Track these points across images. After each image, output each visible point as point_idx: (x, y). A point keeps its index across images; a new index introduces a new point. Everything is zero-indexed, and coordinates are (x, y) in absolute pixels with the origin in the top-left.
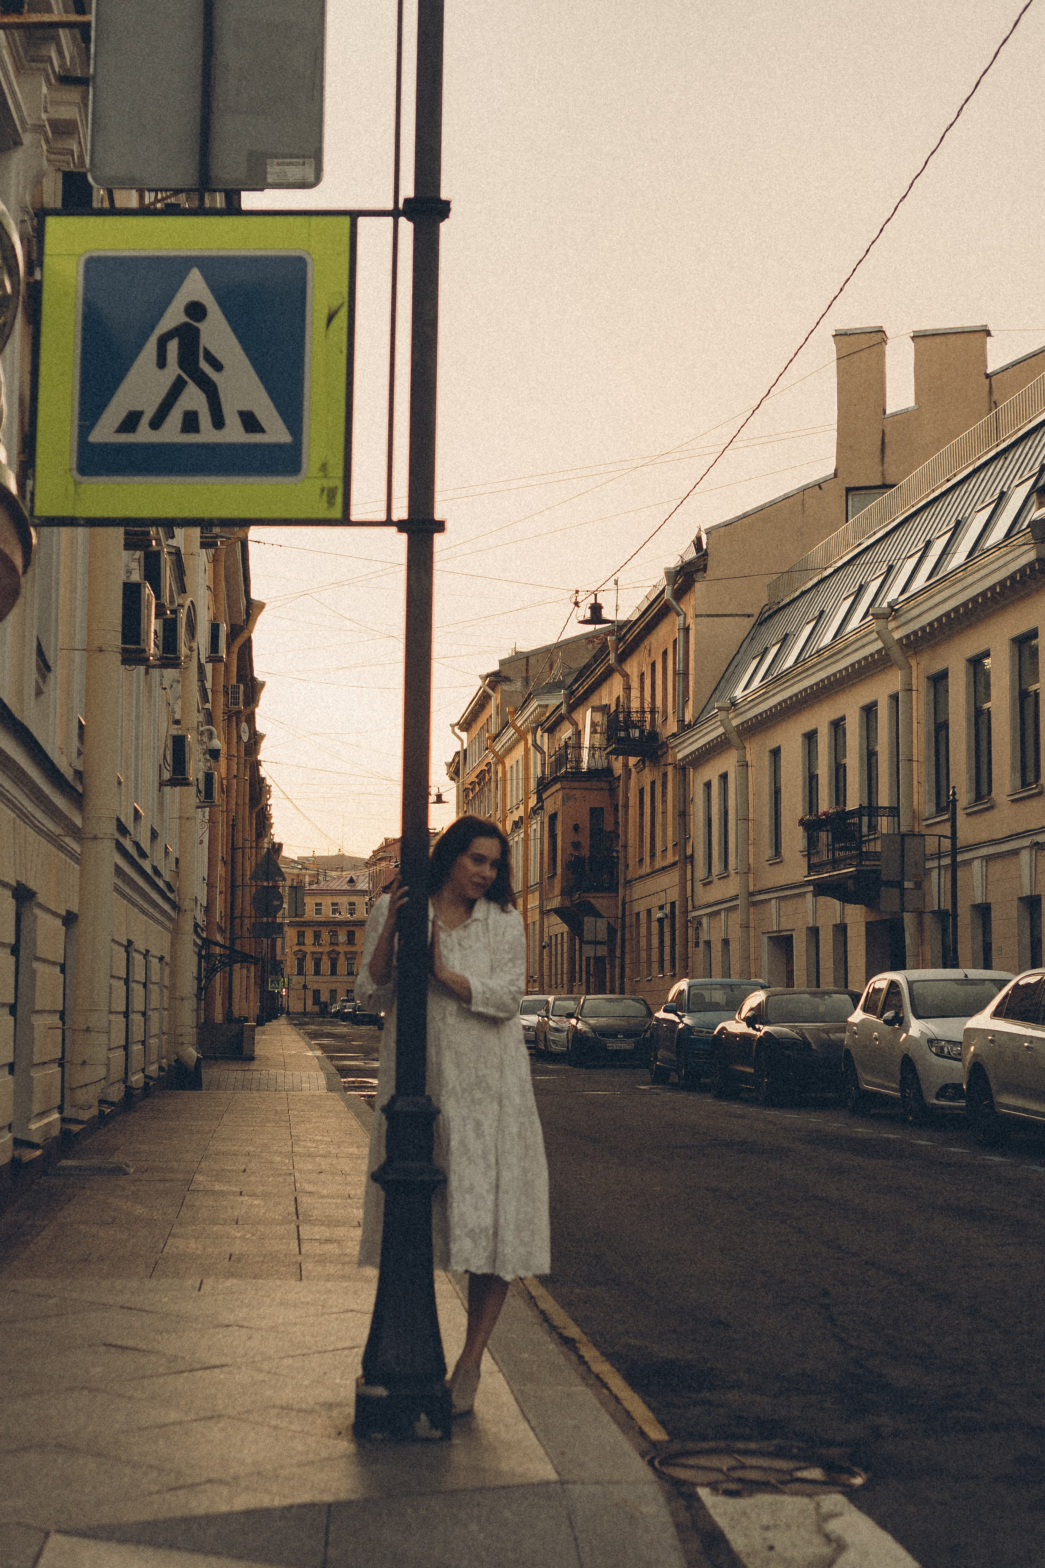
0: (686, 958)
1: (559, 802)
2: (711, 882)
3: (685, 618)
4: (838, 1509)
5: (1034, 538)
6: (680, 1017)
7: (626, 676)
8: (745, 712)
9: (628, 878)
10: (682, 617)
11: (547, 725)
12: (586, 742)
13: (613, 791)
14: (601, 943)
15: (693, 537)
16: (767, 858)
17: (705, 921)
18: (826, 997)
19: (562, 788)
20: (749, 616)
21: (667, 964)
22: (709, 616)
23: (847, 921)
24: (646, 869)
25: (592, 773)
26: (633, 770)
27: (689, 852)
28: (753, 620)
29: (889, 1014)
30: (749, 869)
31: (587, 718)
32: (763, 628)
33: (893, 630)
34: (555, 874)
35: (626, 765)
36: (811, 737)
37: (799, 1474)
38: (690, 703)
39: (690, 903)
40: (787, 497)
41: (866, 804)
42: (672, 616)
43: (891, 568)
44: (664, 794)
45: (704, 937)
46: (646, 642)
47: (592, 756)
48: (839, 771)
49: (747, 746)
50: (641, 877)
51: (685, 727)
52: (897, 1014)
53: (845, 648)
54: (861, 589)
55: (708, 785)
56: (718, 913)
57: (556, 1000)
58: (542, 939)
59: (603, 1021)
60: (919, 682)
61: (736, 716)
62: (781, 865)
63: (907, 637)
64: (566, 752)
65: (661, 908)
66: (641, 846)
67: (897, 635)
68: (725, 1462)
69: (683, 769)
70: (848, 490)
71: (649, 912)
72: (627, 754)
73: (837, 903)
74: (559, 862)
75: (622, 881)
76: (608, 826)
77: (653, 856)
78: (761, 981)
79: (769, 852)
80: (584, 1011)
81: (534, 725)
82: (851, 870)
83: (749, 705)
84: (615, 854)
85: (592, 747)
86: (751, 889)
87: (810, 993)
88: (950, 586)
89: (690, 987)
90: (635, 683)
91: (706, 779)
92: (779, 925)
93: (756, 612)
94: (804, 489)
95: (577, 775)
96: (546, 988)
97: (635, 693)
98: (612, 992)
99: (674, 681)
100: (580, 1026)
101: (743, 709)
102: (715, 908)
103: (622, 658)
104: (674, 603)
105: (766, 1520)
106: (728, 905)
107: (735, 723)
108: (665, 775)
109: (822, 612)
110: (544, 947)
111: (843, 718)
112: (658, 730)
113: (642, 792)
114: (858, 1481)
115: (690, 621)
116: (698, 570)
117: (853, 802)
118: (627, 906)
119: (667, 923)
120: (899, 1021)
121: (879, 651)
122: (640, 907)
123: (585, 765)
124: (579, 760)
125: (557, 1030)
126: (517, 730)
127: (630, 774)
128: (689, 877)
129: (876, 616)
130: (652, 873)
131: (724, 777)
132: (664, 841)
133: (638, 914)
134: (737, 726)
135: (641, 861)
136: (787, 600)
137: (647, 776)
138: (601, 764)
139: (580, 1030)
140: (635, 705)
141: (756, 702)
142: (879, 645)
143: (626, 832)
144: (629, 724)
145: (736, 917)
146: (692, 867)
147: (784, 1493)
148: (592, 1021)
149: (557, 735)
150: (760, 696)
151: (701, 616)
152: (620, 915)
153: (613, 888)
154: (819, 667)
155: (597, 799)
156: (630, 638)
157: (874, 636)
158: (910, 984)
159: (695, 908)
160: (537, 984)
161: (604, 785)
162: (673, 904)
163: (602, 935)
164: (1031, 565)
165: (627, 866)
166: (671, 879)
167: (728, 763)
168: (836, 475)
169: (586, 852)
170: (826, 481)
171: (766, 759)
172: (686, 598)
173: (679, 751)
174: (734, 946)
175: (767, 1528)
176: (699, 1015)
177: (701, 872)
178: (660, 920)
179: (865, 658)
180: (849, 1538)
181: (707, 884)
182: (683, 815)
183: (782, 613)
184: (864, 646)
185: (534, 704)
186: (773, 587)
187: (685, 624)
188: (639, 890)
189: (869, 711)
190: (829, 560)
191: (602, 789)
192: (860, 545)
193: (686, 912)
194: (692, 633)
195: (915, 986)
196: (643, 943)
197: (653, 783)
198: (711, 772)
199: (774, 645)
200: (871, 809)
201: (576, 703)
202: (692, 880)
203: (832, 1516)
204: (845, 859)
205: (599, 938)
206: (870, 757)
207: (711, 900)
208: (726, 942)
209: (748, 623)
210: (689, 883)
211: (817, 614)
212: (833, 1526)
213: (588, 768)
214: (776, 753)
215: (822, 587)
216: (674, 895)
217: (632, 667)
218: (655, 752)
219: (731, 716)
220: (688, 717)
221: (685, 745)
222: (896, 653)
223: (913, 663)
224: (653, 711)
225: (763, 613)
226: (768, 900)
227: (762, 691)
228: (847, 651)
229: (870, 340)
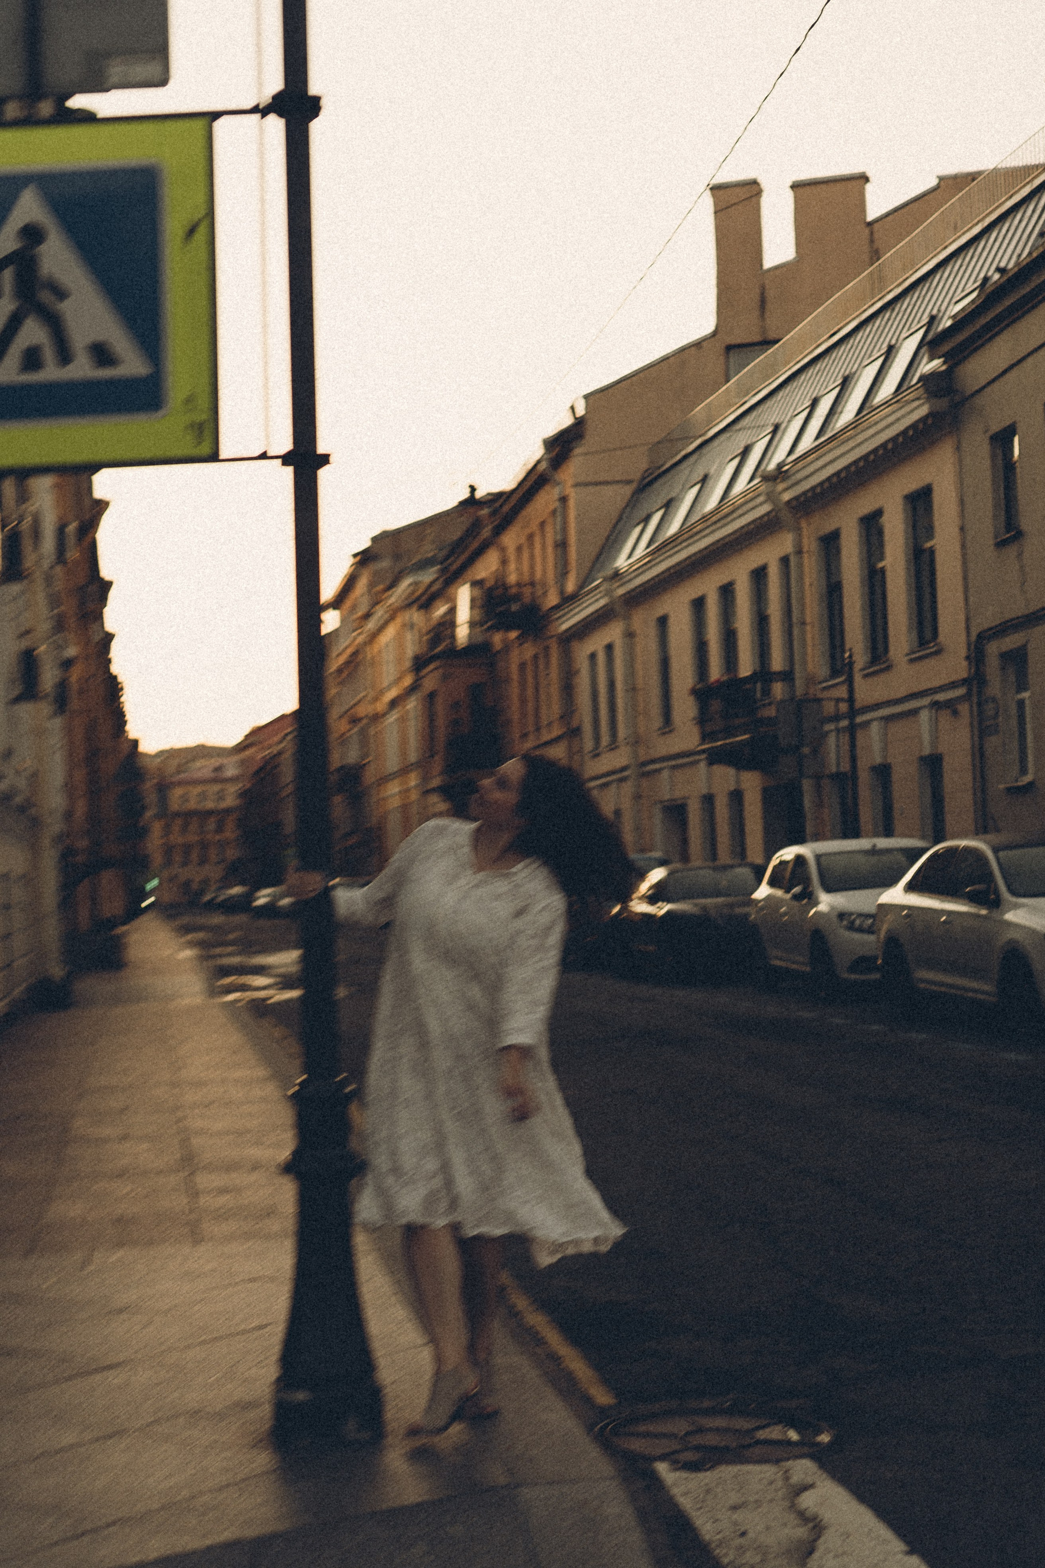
1: (437, 681)
2: (599, 754)
3: (563, 488)
4: (809, 1480)
5: (927, 391)
7: (503, 550)
8: (631, 580)
10: (560, 487)
11: (422, 602)
12: (464, 617)
13: (494, 666)
16: (658, 725)
18: (726, 871)
19: (440, 666)
20: (630, 482)
22: (587, 484)
23: (744, 787)
24: (531, 743)
25: (471, 650)
26: (514, 645)
27: (575, 724)
28: (634, 486)
29: (797, 890)
30: (639, 739)
31: (465, 592)
32: (645, 494)
33: (780, 493)
34: (436, 752)
35: (506, 639)
36: (699, 604)
37: (762, 1435)
38: (572, 573)
40: (665, 359)
41: (758, 669)
42: (549, 485)
43: (776, 428)
44: (547, 667)
46: (523, 514)
47: (470, 632)
48: (729, 637)
49: (633, 615)
51: (566, 600)
52: (804, 889)
53: (733, 512)
54: (746, 450)
55: (593, 657)
56: (609, 783)
60: (810, 544)
61: (622, 585)
62: (673, 735)
63: (796, 498)
64: (441, 630)
66: (525, 721)
67: (787, 497)
68: (680, 1426)
69: (567, 640)
70: (729, 348)
72: (506, 628)
73: (731, 771)
74: (440, 739)
76: (490, 702)
77: (537, 729)
78: (659, 856)
79: (657, 722)
81: (408, 602)
82: (746, 737)
83: (635, 573)
84: (497, 730)
85: (471, 623)
86: (642, 759)
87: (707, 868)
88: (839, 446)
90: (512, 556)
91: (590, 652)
92: (672, 793)
93: (637, 476)
94: (683, 350)
95: (452, 653)
97: (513, 565)
99: (554, 552)
101: (626, 579)
102: (607, 779)
103: (499, 531)
104: (551, 473)
105: (734, 1498)
106: (618, 775)
107: (619, 593)
108: (548, 648)
109: (706, 476)
111: (732, 584)
112: (538, 602)
113: (523, 666)
114: (825, 1438)
115: (569, 491)
116: (574, 438)
117: (746, 668)
120: (808, 897)
121: (768, 514)
123: (461, 642)
124: (455, 637)
126: (389, 609)
127: (511, 647)
128: (576, 748)
129: (763, 479)
131: (609, 648)
132: (549, 714)
134: (622, 596)
135: (526, 735)
136: (669, 463)
137: (529, 650)
138: (481, 639)
140: (514, 577)
141: (640, 570)
142: (767, 508)
143: (508, 708)
144: (509, 598)
145: (627, 790)
146: (579, 737)
147: (748, 1461)
149: (432, 611)
150: (645, 564)
151: (579, 485)
154: (705, 532)
155: (477, 674)
156: (507, 508)
157: (763, 498)
158: (818, 857)
161: (484, 661)
164: (923, 420)
165: (514, 740)
167: (613, 633)
168: (714, 334)
169: (465, 728)
170: (706, 338)
171: (653, 627)
172: (564, 466)
173: (562, 624)
174: (626, 816)
175: (735, 1508)
177: (588, 744)
179: (754, 521)
180: (827, 1515)
181: (596, 754)
182: (568, 688)
183: (665, 477)
184: (752, 509)
185: (406, 581)
186: (654, 451)
187: (563, 492)
189: (759, 575)
190: (710, 422)
191: (482, 664)
192: (744, 403)
194: (571, 502)
195: (823, 859)
197: (535, 658)
198: (596, 643)
199: (656, 511)
200: (763, 675)
201: (451, 577)
202: (580, 750)
203: (806, 1488)
204: (738, 728)
206: (761, 621)
207: (601, 772)
208: (618, 814)
209: (629, 489)
210: (578, 756)
211: (701, 477)
212: (807, 1500)
213: (466, 645)
214: (663, 621)
215: (705, 450)
217: (510, 539)
218: (537, 625)
219: (615, 585)
220: (569, 588)
221: (569, 616)
222: (786, 516)
223: (804, 524)
224: (532, 583)
225: (644, 478)
226: (658, 771)
227: (647, 560)
228: (735, 515)
229: (742, 193)
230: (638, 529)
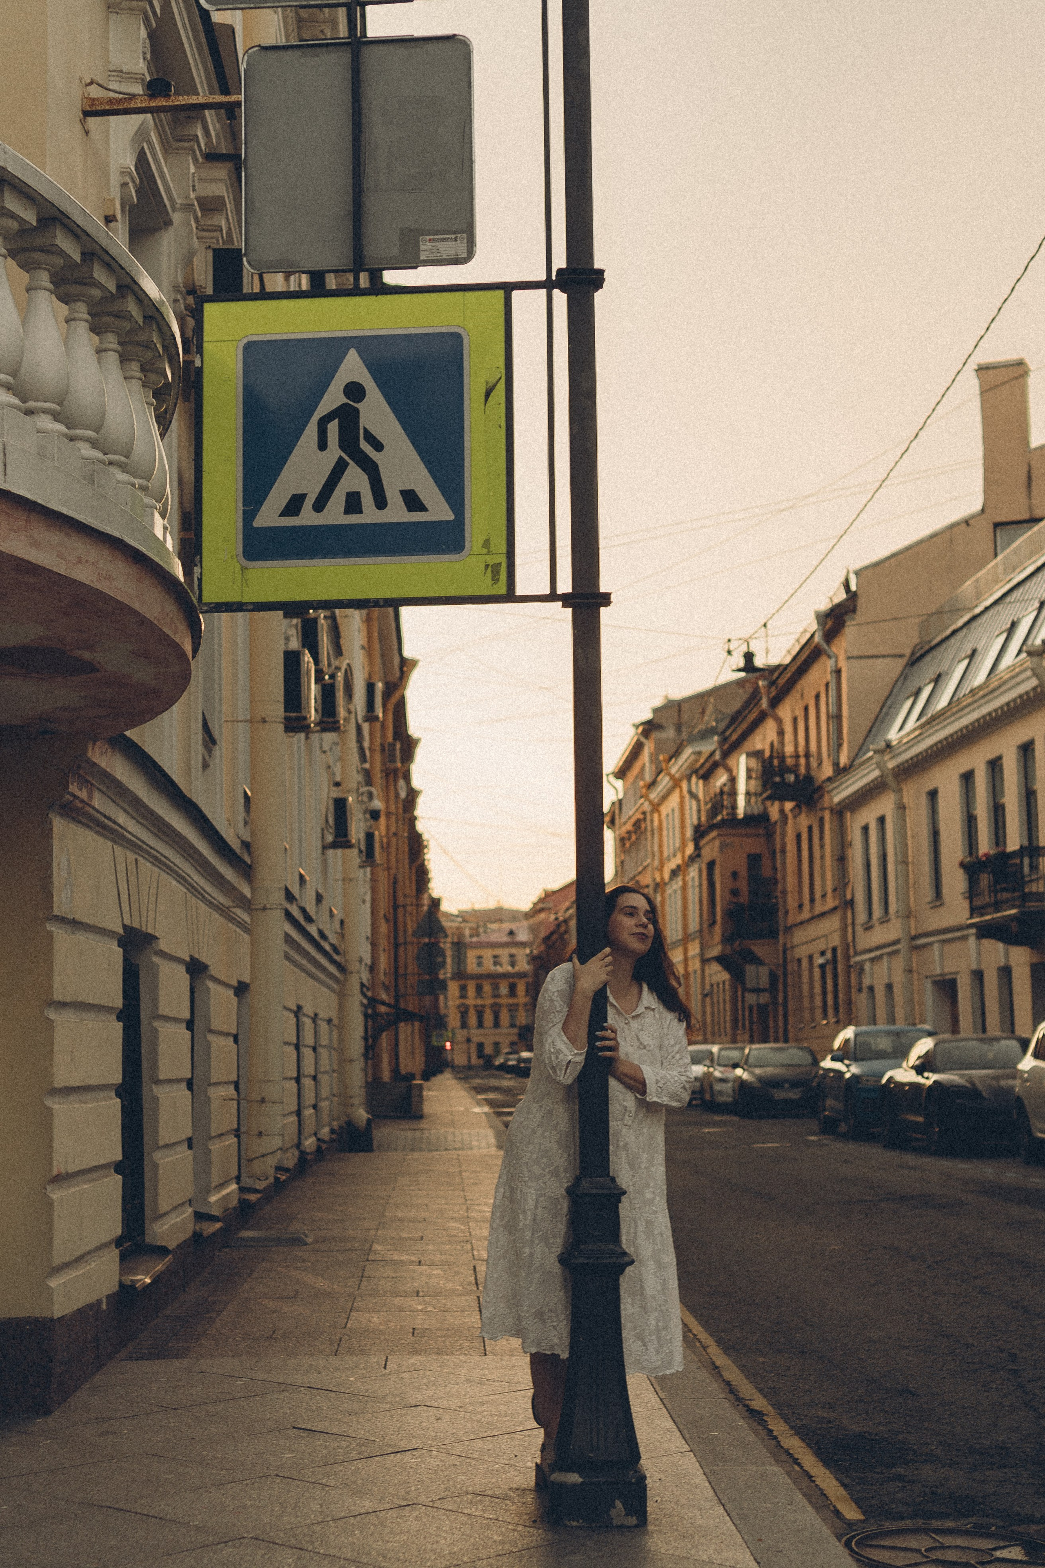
0: (849, 1003)
1: (716, 849)
2: (871, 927)
3: (836, 661)
6: (848, 1066)
7: (779, 721)
8: (899, 754)
9: (789, 925)
10: (833, 659)
11: (701, 772)
12: (742, 786)
13: (770, 836)
14: (763, 990)
15: (842, 579)
16: (929, 899)
17: (867, 966)
18: (995, 1043)
19: (719, 835)
20: (901, 656)
21: (830, 1011)
22: (860, 657)
23: (1012, 963)
24: (806, 914)
25: (751, 820)
26: (790, 816)
27: (849, 897)
28: (906, 659)
30: (910, 913)
31: (742, 764)
32: (915, 667)
34: (713, 923)
35: (782, 811)
36: (968, 778)
38: (845, 746)
39: (851, 948)
40: (934, 536)
41: (1026, 843)
42: (824, 658)
43: (1043, 604)
44: (821, 838)
45: (867, 982)
46: (798, 686)
47: (748, 802)
48: (998, 811)
49: (904, 786)
50: (802, 923)
51: (841, 771)
53: (1000, 686)
54: (1014, 625)
55: (865, 829)
56: (880, 957)
57: (721, 1050)
58: (703, 988)
59: (769, 1071)
61: (892, 758)
62: (943, 909)
64: (722, 799)
65: (823, 953)
66: (800, 892)
69: (840, 812)
70: (997, 525)
71: (811, 958)
72: (782, 799)
73: (1000, 946)
74: (718, 909)
75: (781, 928)
76: (767, 872)
77: (812, 900)
78: (927, 1027)
79: (928, 895)
80: (751, 1061)
81: (688, 772)
82: (1013, 911)
83: (904, 748)
84: (774, 901)
85: (748, 794)
86: (913, 933)
87: (977, 1039)
89: (856, 1035)
90: (788, 728)
91: (863, 824)
92: (942, 967)
93: (908, 652)
94: (953, 526)
95: (732, 822)
96: (709, 1036)
97: (789, 737)
98: (776, 1040)
99: (828, 724)
100: (745, 1076)
101: (897, 752)
102: (878, 953)
103: (775, 702)
104: (825, 646)
106: (890, 949)
107: (891, 765)
108: (822, 820)
109: (974, 651)
110: (707, 995)
111: (1000, 758)
112: (813, 773)
113: (799, 837)
115: (843, 664)
116: (846, 613)
117: (1014, 842)
118: (788, 952)
119: (829, 969)
121: (1034, 689)
122: (802, 952)
123: (741, 812)
124: (734, 807)
125: (722, 1080)
126: (672, 777)
127: (787, 818)
128: (849, 921)
129: (1030, 654)
130: (812, 918)
131: (882, 820)
132: (823, 886)
133: (799, 961)
134: (893, 768)
135: (801, 906)
136: (938, 639)
137: (804, 821)
138: (757, 809)
139: (746, 1081)
140: (789, 749)
141: (911, 743)
142: (1034, 682)
143: (784, 878)
144: (784, 769)
145: (899, 963)
146: (853, 909)
148: (758, 1071)
149: (711, 780)
150: (917, 736)
151: (852, 657)
152: (781, 961)
153: (772, 934)
154: (972, 707)
155: (754, 845)
156: (781, 682)
157: (1029, 673)
159: (856, 954)
160: (701, 1033)
161: (761, 831)
162: (834, 950)
163: (764, 982)
165: (787, 912)
166: (832, 924)
167: (885, 805)
168: (983, 510)
169: (744, 898)
170: (973, 517)
171: (924, 800)
172: (836, 641)
173: (836, 795)
174: (897, 990)
176: (864, 1063)
177: (861, 917)
178: (822, 967)
179: (1021, 696)
181: (868, 927)
182: (842, 860)
183: (934, 653)
184: (1018, 684)
185: (688, 752)
186: (924, 627)
187: (836, 665)
188: (799, 936)
189: (1026, 750)
190: (979, 598)
191: (758, 835)
192: (1010, 580)
193: (848, 957)
194: (844, 675)
196: (805, 987)
197: (810, 829)
198: (868, 815)
199: (926, 685)
200: (1031, 850)
201: (730, 748)
202: (853, 924)
204: (1007, 901)
205: (761, 987)
206: (1029, 795)
207: (873, 945)
208: (889, 987)
209: (900, 663)
210: (850, 929)
211: (969, 652)
213: (746, 816)
214: (933, 794)
215: (974, 624)
216: (835, 940)
217: (785, 711)
218: (811, 797)
219: (887, 757)
220: (843, 760)
221: (842, 787)
224: (807, 755)
225: (913, 654)
226: (931, 944)
227: (917, 733)
228: (1001, 690)
229: (1011, 373)
230: (909, 702)
